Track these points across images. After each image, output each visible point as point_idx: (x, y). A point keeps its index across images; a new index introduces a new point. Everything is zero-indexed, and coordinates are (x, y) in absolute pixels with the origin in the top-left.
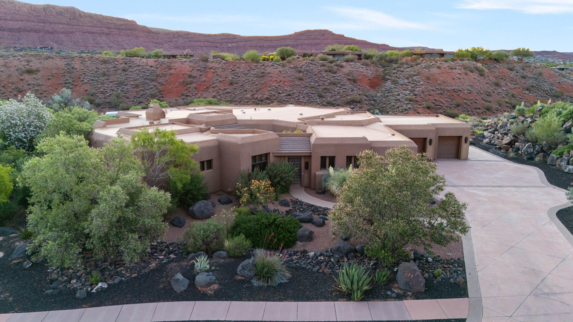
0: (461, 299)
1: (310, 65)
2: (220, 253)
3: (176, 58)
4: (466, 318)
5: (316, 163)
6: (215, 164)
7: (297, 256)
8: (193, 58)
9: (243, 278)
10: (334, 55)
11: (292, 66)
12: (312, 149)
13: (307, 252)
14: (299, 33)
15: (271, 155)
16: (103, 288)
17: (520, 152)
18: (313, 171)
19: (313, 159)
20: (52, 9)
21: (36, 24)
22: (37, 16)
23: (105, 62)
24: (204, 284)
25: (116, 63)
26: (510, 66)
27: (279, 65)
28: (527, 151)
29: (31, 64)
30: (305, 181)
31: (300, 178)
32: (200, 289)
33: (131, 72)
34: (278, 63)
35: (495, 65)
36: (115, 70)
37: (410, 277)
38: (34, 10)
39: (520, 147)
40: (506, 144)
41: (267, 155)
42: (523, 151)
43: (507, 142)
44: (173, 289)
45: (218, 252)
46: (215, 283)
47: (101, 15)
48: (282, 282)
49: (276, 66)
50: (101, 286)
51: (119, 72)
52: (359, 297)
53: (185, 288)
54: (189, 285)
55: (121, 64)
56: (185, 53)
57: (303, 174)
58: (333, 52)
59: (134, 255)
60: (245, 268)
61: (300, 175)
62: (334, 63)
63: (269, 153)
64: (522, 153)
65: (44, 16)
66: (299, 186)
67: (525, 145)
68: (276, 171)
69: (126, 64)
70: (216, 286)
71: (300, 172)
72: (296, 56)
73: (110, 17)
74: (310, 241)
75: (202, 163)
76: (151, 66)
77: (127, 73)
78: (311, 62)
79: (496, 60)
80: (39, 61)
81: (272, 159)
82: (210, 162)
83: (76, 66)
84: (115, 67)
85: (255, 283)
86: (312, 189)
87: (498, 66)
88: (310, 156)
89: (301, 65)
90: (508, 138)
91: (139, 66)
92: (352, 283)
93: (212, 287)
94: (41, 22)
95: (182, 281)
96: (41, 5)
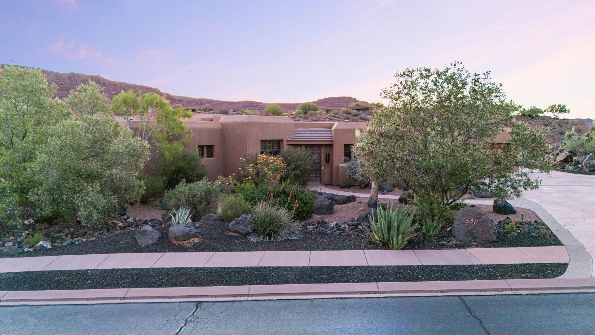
0: (553, 247)
1: (333, 118)
2: (210, 216)
3: (195, 111)
4: (568, 262)
5: (338, 153)
6: (216, 150)
7: (312, 226)
8: (212, 111)
9: (237, 235)
10: (358, 110)
11: (314, 118)
12: (333, 137)
13: (326, 223)
14: (323, 100)
15: (285, 143)
16: (44, 247)
17: (580, 166)
18: (335, 163)
19: (335, 148)
20: (76, 77)
21: (60, 92)
22: (62, 84)
24: (180, 234)
26: (546, 122)
27: (301, 117)
28: (589, 163)
30: (326, 178)
31: (320, 174)
32: (174, 242)
34: (300, 115)
35: (530, 121)
37: (473, 223)
38: (59, 79)
39: (580, 160)
40: (561, 161)
41: (279, 142)
42: (583, 164)
43: (562, 159)
44: (138, 243)
45: (207, 215)
46: (197, 237)
47: (125, 83)
48: (290, 238)
49: (298, 118)
50: (41, 245)
52: (400, 242)
53: (154, 242)
54: (160, 238)
56: (204, 107)
57: (323, 168)
58: (358, 107)
59: (93, 211)
60: (241, 222)
61: (320, 170)
62: (359, 117)
63: (282, 140)
64: (582, 166)
65: (69, 84)
66: (318, 182)
67: (586, 158)
68: (289, 158)
70: (197, 240)
71: (320, 167)
72: (319, 111)
73: (133, 85)
74: (330, 214)
75: (201, 147)
78: (335, 115)
79: (530, 116)
81: (285, 148)
82: (210, 148)
85: (252, 239)
86: (334, 185)
87: (532, 122)
88: (331, 146)
89: (324, 117)
90: (563, 154)
92: (389, 229)
93: (191, 240)
94: (65, 91)
95: (151, 232)
96: (66, 74)
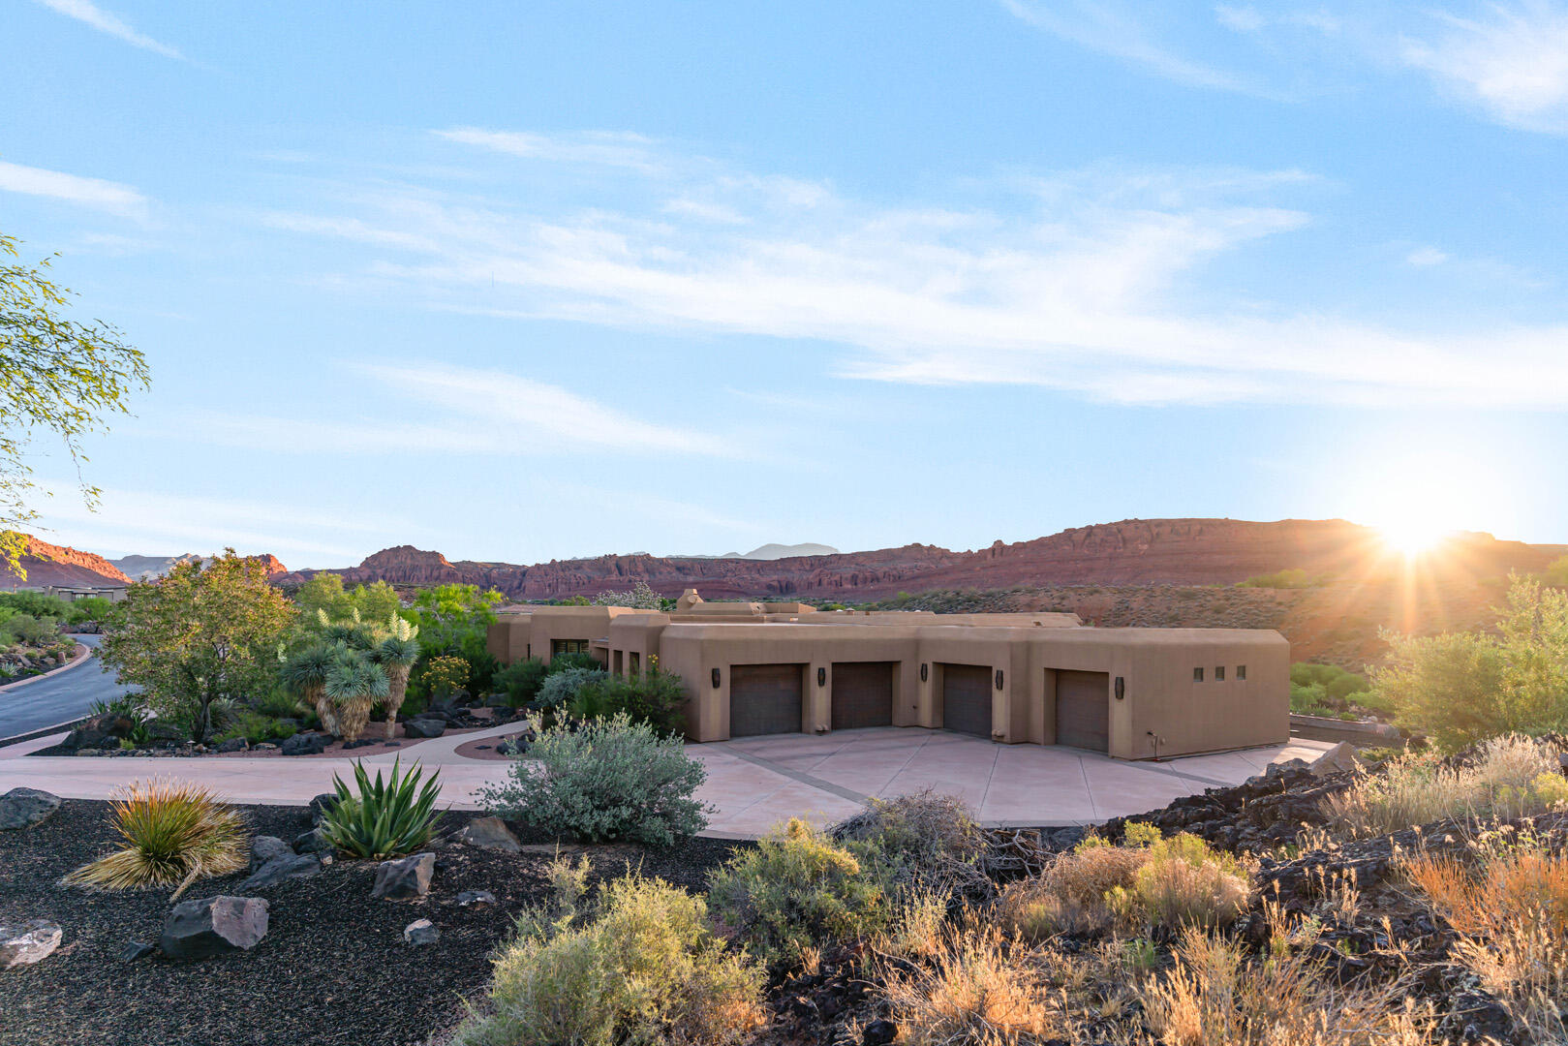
23: (1189, 596)
25: (1209, 598)
29: (1064, 602)
33: (1230, 614)
36: (1200, 612)
51: (1206, 614)
55: (1219, 600)
69: (1227, 600)
76: (1280, 604)
77: (1219, 616)
80: (1079, 597)
83: (1134, 606)
84: (1201, 606)
91: (1251, 603)
